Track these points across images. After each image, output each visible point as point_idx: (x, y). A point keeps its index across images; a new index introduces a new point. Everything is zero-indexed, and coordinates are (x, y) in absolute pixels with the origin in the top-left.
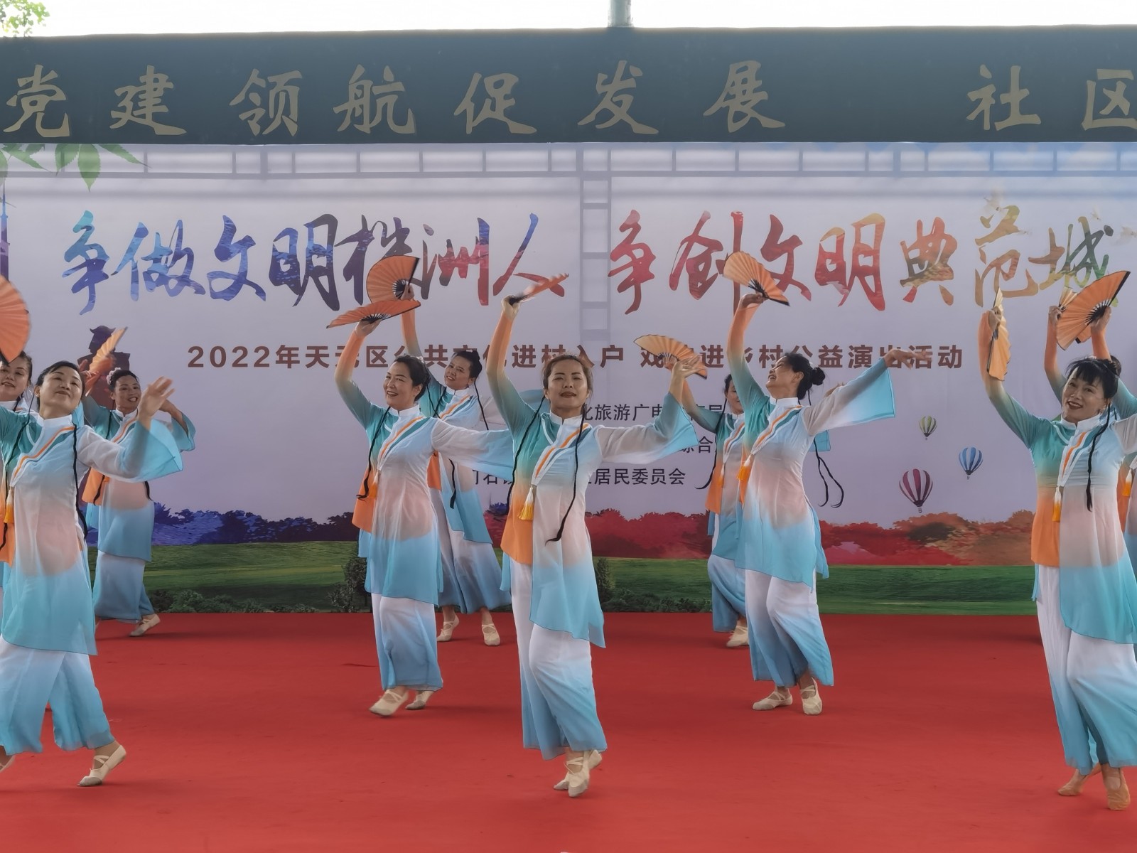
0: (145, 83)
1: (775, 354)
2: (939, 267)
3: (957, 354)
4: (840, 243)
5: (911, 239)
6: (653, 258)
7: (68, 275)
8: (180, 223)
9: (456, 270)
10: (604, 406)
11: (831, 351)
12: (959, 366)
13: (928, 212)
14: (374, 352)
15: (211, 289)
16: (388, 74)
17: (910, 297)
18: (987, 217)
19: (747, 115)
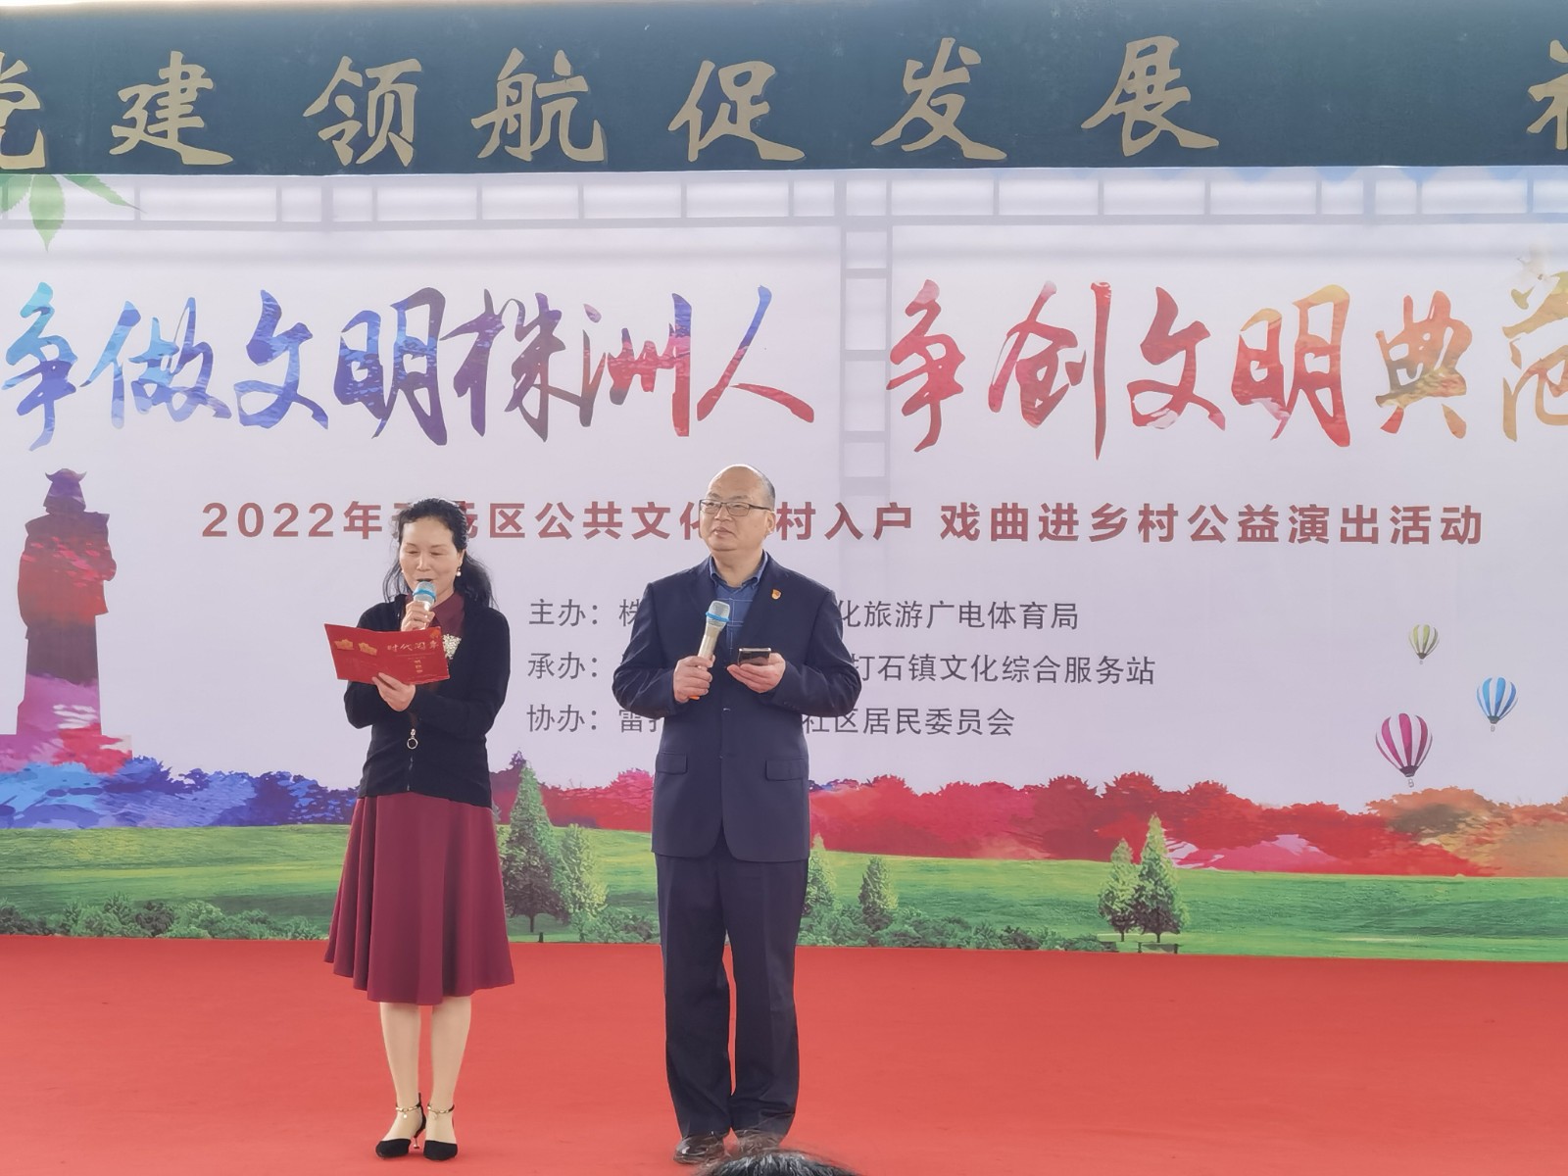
0: (167, 81)
1: (1165, 519)
2: (1441, 375)
3: (1472, 521)
4: (1274, 334)
5: (1395, 327)
6: (962, 358)
7: (12, 386)
8: (191, 303)
9: (637, 379)
10: (880, 604)
11: (1258, 514)
12: (1475, 540)
13: (1422, 284)
14: (502, 513)
15: (240, 409)
16: (562, 64)
17: (1392, 425)
18: (1523, 291)
19: (1155, 127)
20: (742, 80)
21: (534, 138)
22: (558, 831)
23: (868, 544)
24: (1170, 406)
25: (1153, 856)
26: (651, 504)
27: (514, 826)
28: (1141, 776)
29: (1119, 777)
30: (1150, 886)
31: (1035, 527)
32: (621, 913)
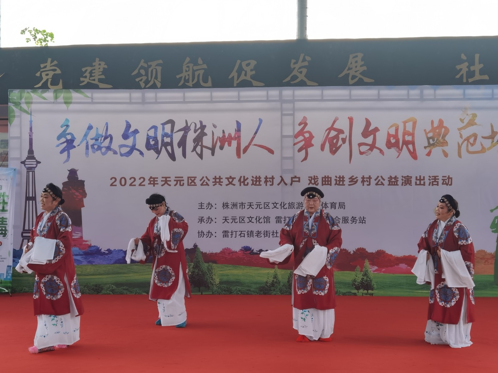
0: (95, 66)
1: (368, 180)
2: (441, 141)
3: (450, 180)
4: (397, 130)
5: (429, 128)
6: (313, 137)
7: (58, 146)
8: (107, 124)
9: (226, 143)
10: (292, 203)
11: (393, 178)
12: (451, 185)
13: (436, 116)
14: (191, 179)
15: (120, 152)
16: (200, 61)
17: (429, 154)
18: (463, 119)
19: (358, 77)
20: (248, 65)
21: (193, 81)
22: (206, 265)
23: (289, 188)
24: (369, 149)
25: (366, 270)
26: (231, 177)
27: (194, 263)
28: (363, 248)
29: (357, 249)
30: (365, 278)
31: (333, 182)
32: (223, 286)
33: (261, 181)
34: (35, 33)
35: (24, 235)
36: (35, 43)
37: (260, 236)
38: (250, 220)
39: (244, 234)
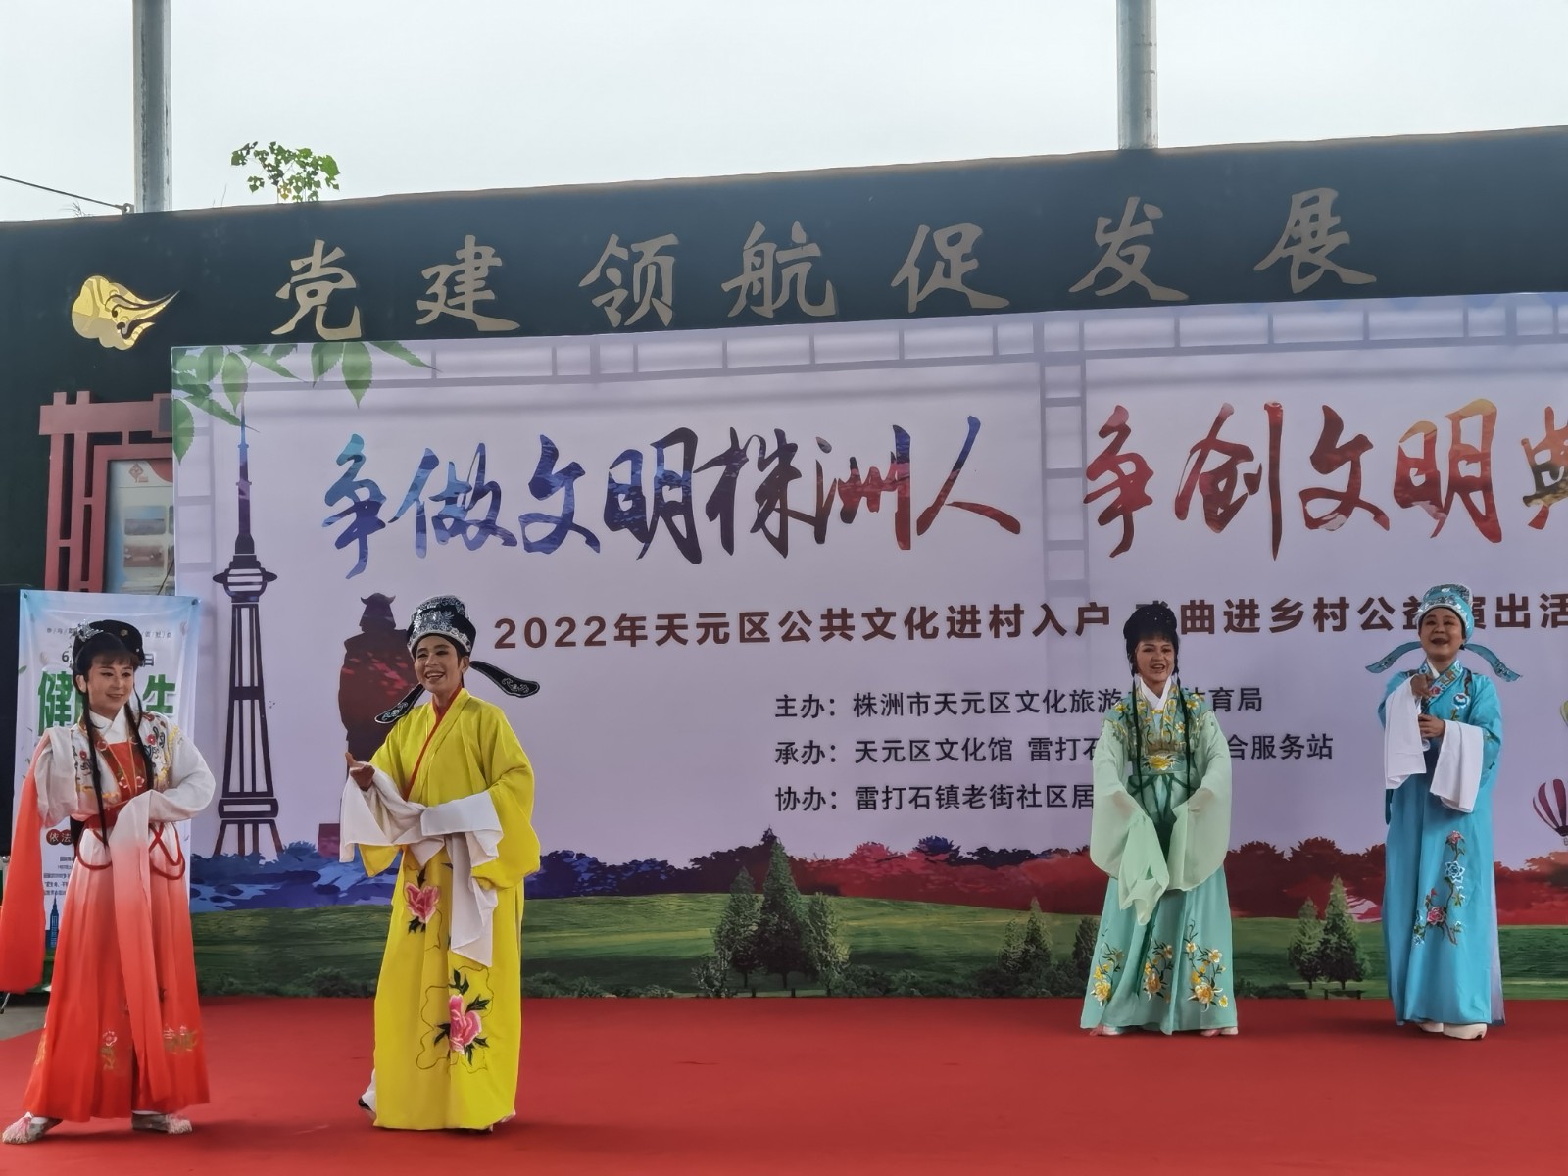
0: (463, 260)
1: (1337, 611)
4: (1430, 444)
5: (1538, 434)
6: (1150, 474)
7: (330, 524)
8: (482, 448)
9: (864, 500)
10: (1083, 692)
14: (751, 622)
15: (525, 538)
16: (798, 234)
17: (1539, 522)
19: (1320, 267)
20: (954, 240)
21: (775, 297)
22: (805, 899)
23: (1070, 641)
24: (1339, 510)
25: (1336, 912)
26: (879, 609)
27: (766, 895)
28: (1324, 840)
29: (1303, 842)
30: (1334, 939)
31: (1220, 621)
32: (862, 970)
33: (979, 622)
34: (278, 162)
35: (228, 808)
36: (279, 191)
37: (979, 804)
38: (947, 751)
39: (925, 799)
